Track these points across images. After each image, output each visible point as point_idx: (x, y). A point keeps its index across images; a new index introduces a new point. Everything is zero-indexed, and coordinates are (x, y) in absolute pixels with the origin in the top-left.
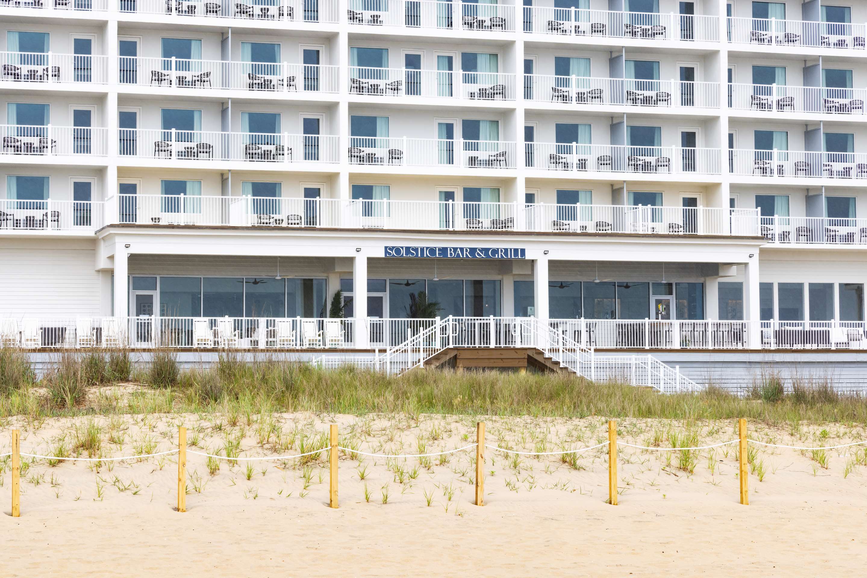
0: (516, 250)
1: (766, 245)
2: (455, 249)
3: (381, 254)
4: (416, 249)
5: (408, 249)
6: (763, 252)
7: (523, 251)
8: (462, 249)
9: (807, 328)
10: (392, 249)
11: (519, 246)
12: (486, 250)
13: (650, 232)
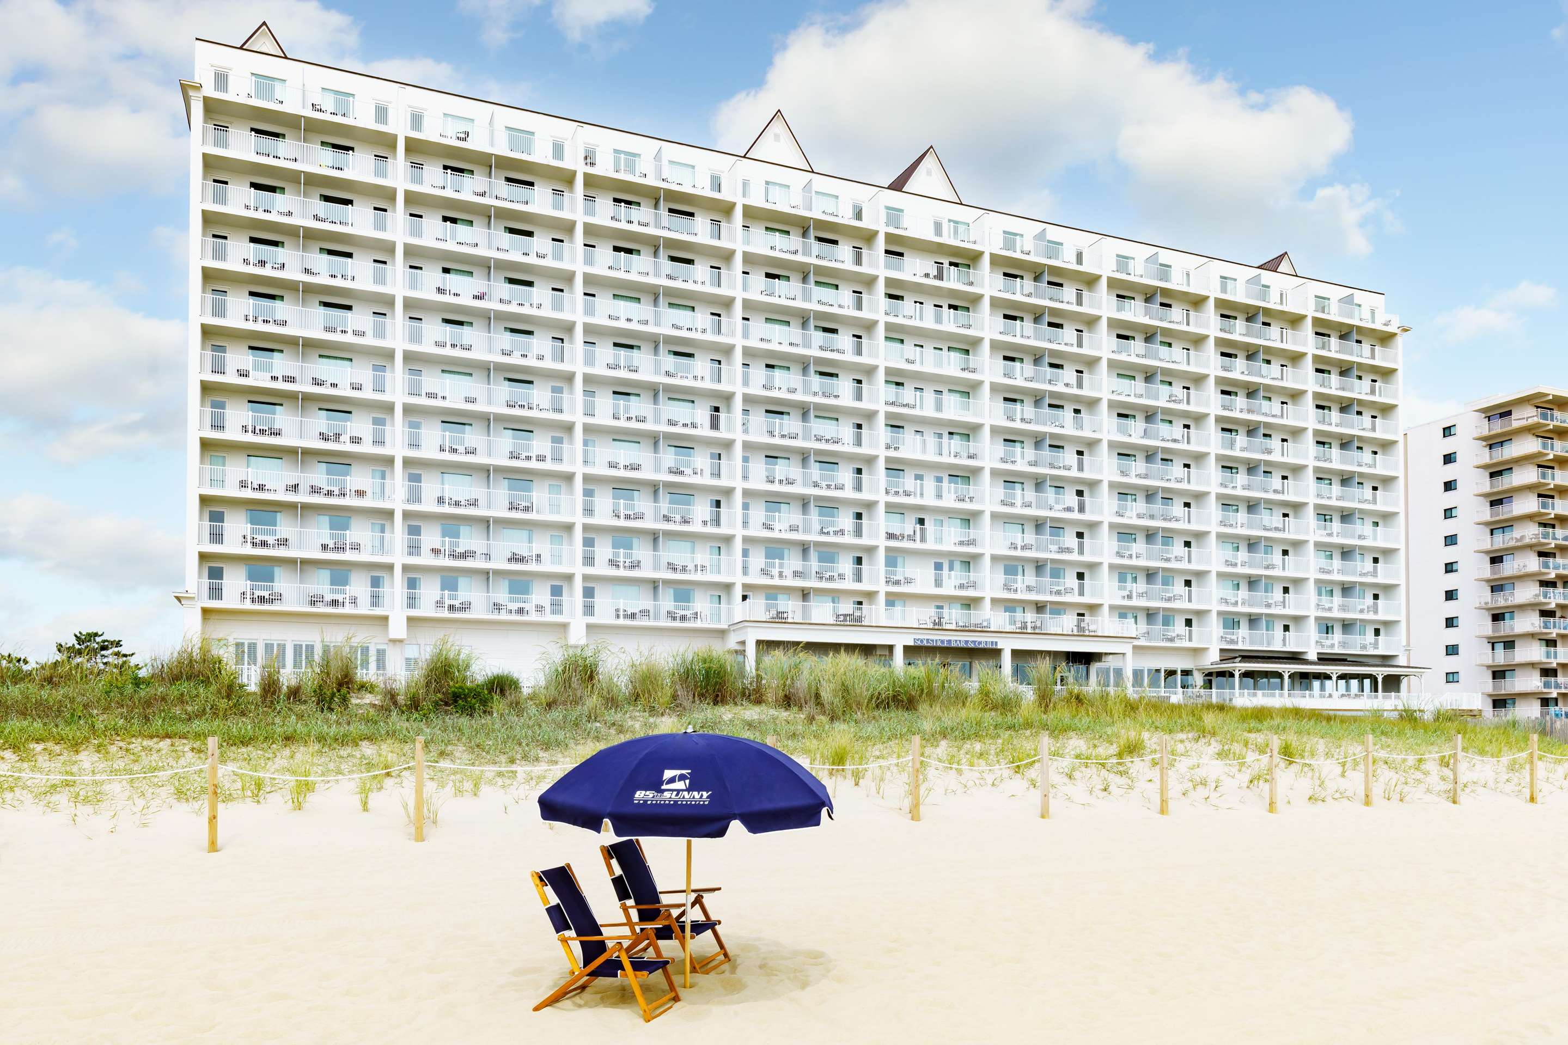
0: (992, 642)
1: (1136, 643)
2: (956, 641)
3: (911, 643)
4: (933, 641)
5: (928, 640)
6: (1135, 647)
7: (996, 643)
8: (960, 641)
9: (1163, 694)
10: (918, 640)
11: (994, 640)
12: (974, 642)
13: (1070, 633)
